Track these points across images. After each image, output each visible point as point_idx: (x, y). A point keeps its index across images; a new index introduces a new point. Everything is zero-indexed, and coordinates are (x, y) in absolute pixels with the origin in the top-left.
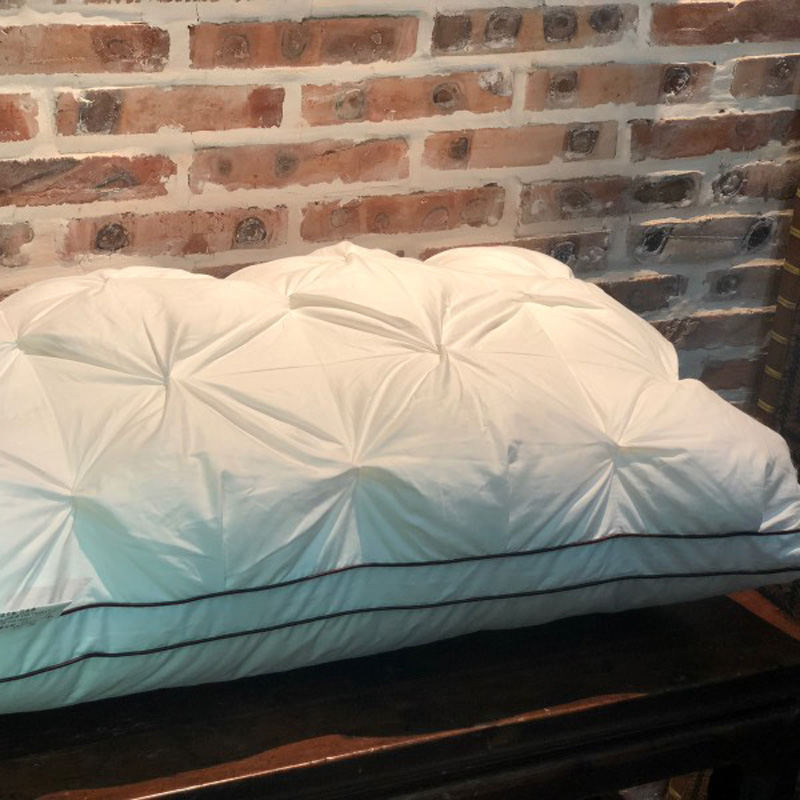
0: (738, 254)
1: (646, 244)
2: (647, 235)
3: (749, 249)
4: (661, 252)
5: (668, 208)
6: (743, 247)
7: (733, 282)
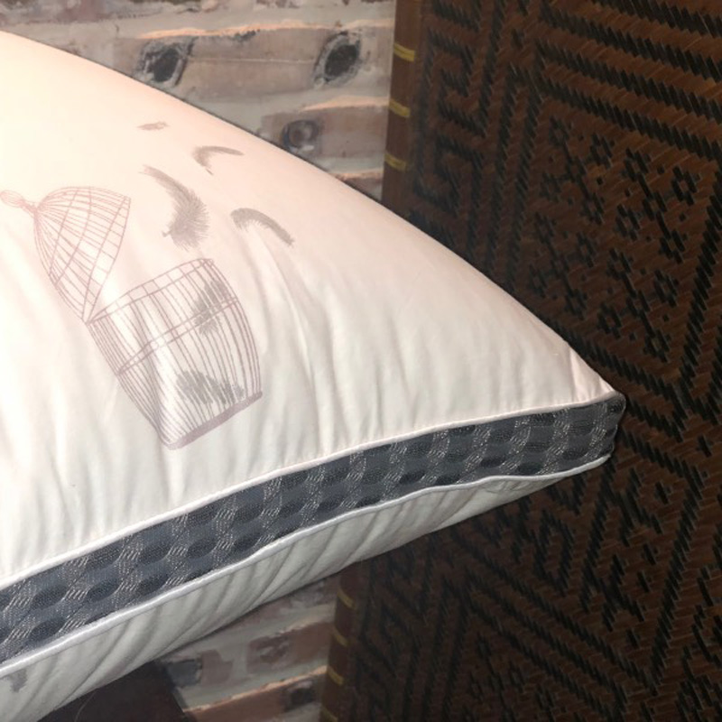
0: (310, 87)
1: (150, 70)
2: (149, 56)
3: (327, 80)
4: (177, 82)
5: (180, 13)
6: (317, 78)
7: (307, 132)
